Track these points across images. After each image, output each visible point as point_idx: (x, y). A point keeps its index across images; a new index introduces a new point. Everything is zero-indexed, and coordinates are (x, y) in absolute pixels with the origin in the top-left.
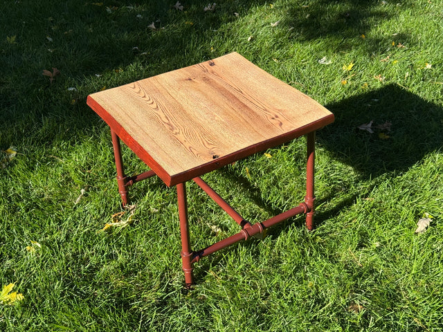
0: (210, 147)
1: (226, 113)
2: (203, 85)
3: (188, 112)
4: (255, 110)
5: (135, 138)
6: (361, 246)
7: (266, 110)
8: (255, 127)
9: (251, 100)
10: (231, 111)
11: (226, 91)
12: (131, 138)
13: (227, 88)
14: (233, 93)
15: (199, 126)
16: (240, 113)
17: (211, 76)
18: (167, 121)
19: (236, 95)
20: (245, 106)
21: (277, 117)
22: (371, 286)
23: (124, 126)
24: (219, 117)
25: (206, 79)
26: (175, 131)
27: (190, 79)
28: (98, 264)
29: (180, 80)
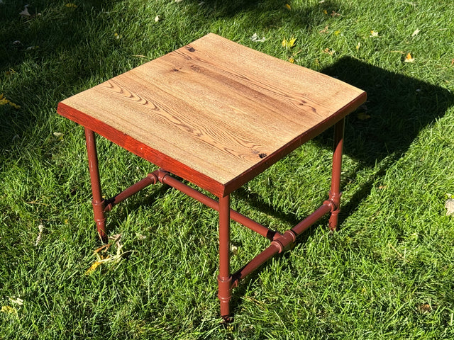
0: (250, 145)
1: (243, 105)
2: (195, 75)
3: (198, 108)
4: (275, 98)
5: (152, 146)
6: (400, 240)
7: (287, 96)
8: (288, 117)
9: (263, 86)
10: (249, 101)
11: (228, 79)
12: (146, 147)
13: (226, 75)
14: (236, 80)
15: (221, 123)
16: (259, 102)
17: (198, 64)
18: (179, 123)
19: (242, 82)
20: (260, 94)
21: (304, 102)
22: (429, 281)
23: (128, 134)
24: (237, 110)
25: (194, 68)
26: (195, 132)
27: (176, 70)
28: (105, 313)
29: (165, 73)
